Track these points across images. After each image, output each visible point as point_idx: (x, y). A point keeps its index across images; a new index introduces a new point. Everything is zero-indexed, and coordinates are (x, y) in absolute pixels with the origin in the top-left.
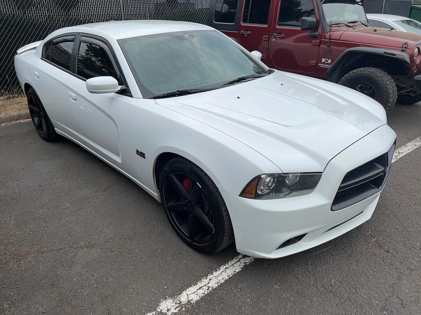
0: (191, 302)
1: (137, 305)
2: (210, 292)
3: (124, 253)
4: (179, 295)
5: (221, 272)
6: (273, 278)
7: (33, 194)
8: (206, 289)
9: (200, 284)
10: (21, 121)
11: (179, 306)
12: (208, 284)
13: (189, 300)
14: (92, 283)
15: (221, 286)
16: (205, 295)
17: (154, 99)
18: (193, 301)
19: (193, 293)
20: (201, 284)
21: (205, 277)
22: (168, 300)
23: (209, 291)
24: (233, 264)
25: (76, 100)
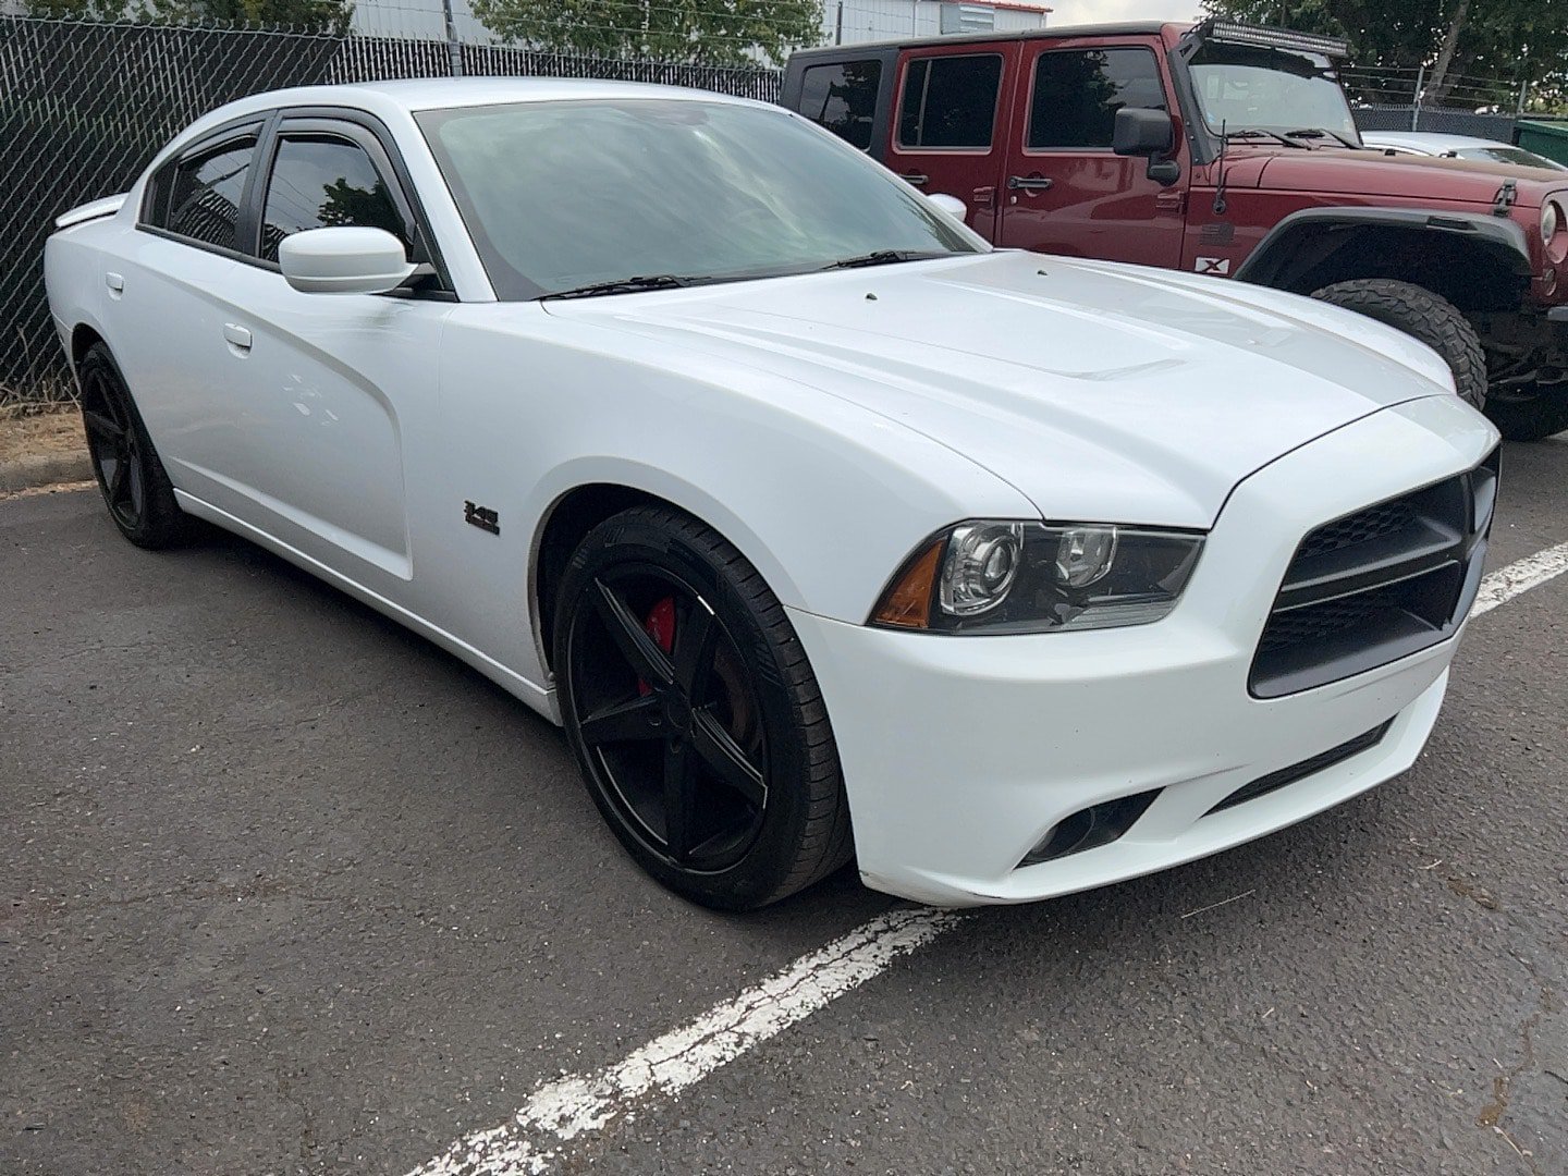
0: (663, 1089)
1: (432, 1101)
2: (746, 1053)
3: (401, 911)
4: (613, 1065)
5: (796, 980)
6: (1015, 1003)
7: (61, 715)
8: (728, 1041)
9: (704, 1025)
10: (60, 488)
11: (612, 1106)
12: (739, 1023)
13: (654, 1082)
14: (250, 1019)
15: (793, 1034)
16: (723, 1063)
17: (538, 303)
18: (673, 1088)
19: (676, 1057)
20: (711, 1025)
21: (728, 1000)
22: (566, 1085)
23: (741, 1051)
24: (849, 952)
25: (248, 348)
